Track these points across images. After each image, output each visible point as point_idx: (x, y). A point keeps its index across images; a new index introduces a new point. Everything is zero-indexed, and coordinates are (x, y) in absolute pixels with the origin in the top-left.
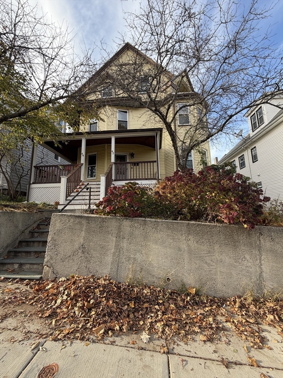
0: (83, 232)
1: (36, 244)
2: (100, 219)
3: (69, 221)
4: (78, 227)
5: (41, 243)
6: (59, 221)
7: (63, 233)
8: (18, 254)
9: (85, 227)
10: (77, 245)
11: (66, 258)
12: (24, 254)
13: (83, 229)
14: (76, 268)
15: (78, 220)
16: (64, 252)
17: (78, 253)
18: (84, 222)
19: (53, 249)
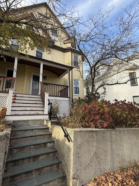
0: (95, 143)
1: (26, 161)
2: (102, 132)
3: (86, 136)
4: (91, 139)
5: (32, 159)
6: (79, 136)
7: (83, 146)
8: (15, 178)
9: (95, 139)
10: (92, 154)
11: (87, 166)
12: (24, 176)
13: (95, 140)
14: (93, 172)
15: (91, 134)
16: (85, 162)
17: (93, 159)
18: (94, 134)
19: (77, 161)
